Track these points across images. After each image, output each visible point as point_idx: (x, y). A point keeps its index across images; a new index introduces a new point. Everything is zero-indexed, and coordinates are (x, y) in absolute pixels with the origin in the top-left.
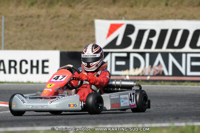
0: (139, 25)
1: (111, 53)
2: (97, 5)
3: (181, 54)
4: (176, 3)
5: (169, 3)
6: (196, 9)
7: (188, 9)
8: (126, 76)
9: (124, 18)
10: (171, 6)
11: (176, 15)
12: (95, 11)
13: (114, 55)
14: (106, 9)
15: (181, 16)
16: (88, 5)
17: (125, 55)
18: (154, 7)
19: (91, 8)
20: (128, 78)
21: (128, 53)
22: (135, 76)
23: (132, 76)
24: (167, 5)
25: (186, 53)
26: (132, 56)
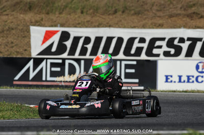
0: (74, 32)
1: (47, 59)
2: (13, 11)
3: (115, 61)
4: (91, 11)
5: (85, 10)
6: (111, 17)
7: (104, 17)
8: (61, 82)
9: (59, 25)
10: (87, 14)
11: (92, 23)
12: (11, 18)
13: (49, 61)
14: (22, 15)
15: (97, 24)
16: (4, 11)
17: (60, 61)
18: (70, 14)
19: (7, 15)
20: (63, 84)
21: (64, 60)
22: (70, 82)
23: (67, 82)
24: (82, 12)
25: (121, 60)
26: (67, 62)
